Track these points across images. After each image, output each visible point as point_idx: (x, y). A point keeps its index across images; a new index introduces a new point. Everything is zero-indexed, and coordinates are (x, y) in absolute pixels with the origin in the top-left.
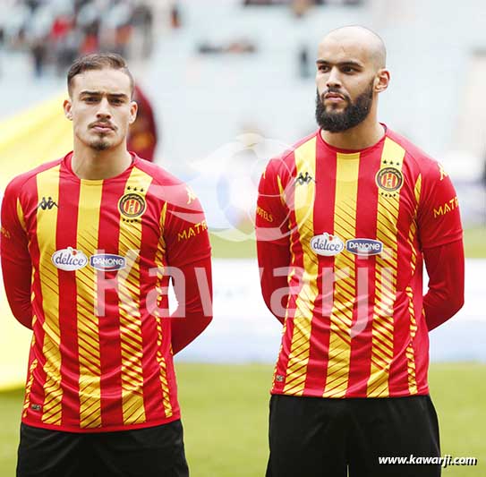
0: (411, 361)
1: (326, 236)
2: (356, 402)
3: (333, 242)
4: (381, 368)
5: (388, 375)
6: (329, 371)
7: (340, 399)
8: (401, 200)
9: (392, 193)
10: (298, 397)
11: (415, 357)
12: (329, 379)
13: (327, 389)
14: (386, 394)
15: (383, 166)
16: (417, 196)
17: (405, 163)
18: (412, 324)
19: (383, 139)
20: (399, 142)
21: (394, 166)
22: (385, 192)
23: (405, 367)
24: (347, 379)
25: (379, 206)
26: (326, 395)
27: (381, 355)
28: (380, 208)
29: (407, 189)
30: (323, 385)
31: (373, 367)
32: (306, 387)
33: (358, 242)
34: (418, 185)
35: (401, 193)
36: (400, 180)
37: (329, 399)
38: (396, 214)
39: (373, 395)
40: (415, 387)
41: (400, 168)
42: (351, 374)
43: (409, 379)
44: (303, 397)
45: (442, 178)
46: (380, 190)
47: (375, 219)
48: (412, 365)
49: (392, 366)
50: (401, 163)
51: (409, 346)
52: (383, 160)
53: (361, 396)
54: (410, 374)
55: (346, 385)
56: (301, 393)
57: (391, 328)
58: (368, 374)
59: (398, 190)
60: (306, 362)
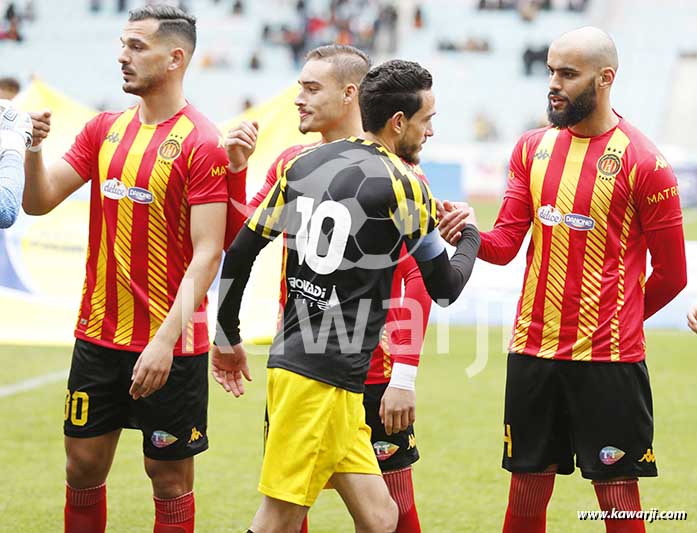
0: (614, 331)
1: (549, 207)
2: (562, 363)
3: (554, 214)
4: (586, 335)
5: (590, 342)
6: (544, 334)
7: (549, 360)
8: (615, 184)
9: (609, 177)
10: (519, 354)
11: (619, 328)
12: (544, 341)
13: (542, 349)
14: (589, 358)
15: (606, 152)
16: (631, 183)
17: (626, 152)
18: (620, 298)
19: (614, 130)
20: (627, 133)
21: (616, 153)
22: (603, 176)
23: (609, 336)
24: (557, 342)
25: (595, 188)
26: (539, 355)
27: (586, 323)
28: (596, 189)
29: (623, 176)
30: (539, 346)
31: (579, 333)
32: (527, 347)
33: (574, 217)
34: (633, 173)
35: (617, 178)
36: (618, 166)
37: (541, 358)
38: (610, 196)
39: (578, 358)
40: (618, 355)
41: (620, 156)
42: (561, 338)
43: (612, 347)
44: (523, 354)
45: (656, 169)
46: (599, 173)
47: (591, 198)
48: (616, 336)
49: (595, 334)
50: (623, 152)
51: (614, 317)
52: (608, 147)
53: (568, 358)
54: (612, 343)
55: (556, 348)
56: (521, 351)
57: (597, 300)
58: (575, 339)
59: (615, 175)
60: (528, 324)
